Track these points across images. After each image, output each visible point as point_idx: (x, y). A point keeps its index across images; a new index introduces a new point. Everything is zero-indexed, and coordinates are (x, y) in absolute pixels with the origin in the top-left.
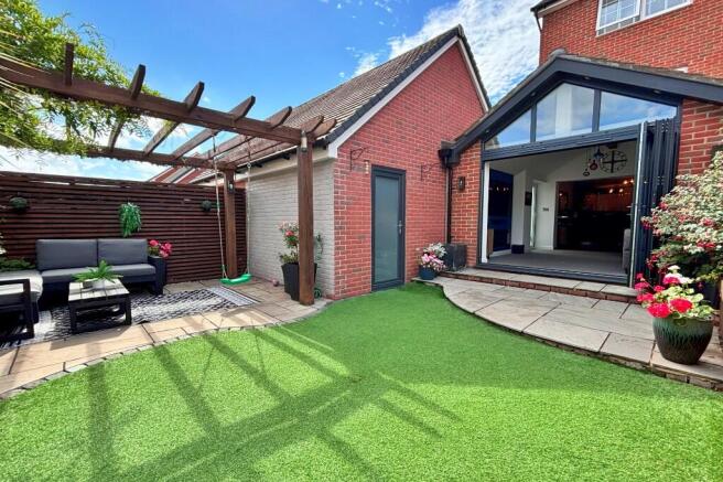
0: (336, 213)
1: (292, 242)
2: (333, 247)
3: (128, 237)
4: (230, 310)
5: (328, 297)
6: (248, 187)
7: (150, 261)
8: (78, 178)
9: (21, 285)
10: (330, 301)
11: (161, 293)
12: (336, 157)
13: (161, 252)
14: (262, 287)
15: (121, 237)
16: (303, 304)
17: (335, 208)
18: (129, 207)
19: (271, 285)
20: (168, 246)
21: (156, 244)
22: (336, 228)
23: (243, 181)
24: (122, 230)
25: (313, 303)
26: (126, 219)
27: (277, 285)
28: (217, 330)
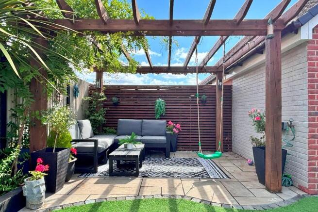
0: (310, 97)
1: (261, 127)
2: (307, 135)
3: (158, 119)
4: (202, 180)
5: (301, 188)
6: (234, 84)
7: (166, 135)
8: (139, 86)
9: (93, 143)
10: (301, 193)
11: (169, 157)
12: (311, 38)
13: (174, 129)
14: (238, 164)
15: (155, 119)
16: (268, 189)
17: (310, 92)
18: (160, 101)
19: (246, 163)
20: (178, 126)
21: (172, 124)
22: (310, 114)
23: (231, 80)
24: (155, 115)
25: (280, 191)
26: (158, 109)
27: (251, 164)
28: (183, 197)
